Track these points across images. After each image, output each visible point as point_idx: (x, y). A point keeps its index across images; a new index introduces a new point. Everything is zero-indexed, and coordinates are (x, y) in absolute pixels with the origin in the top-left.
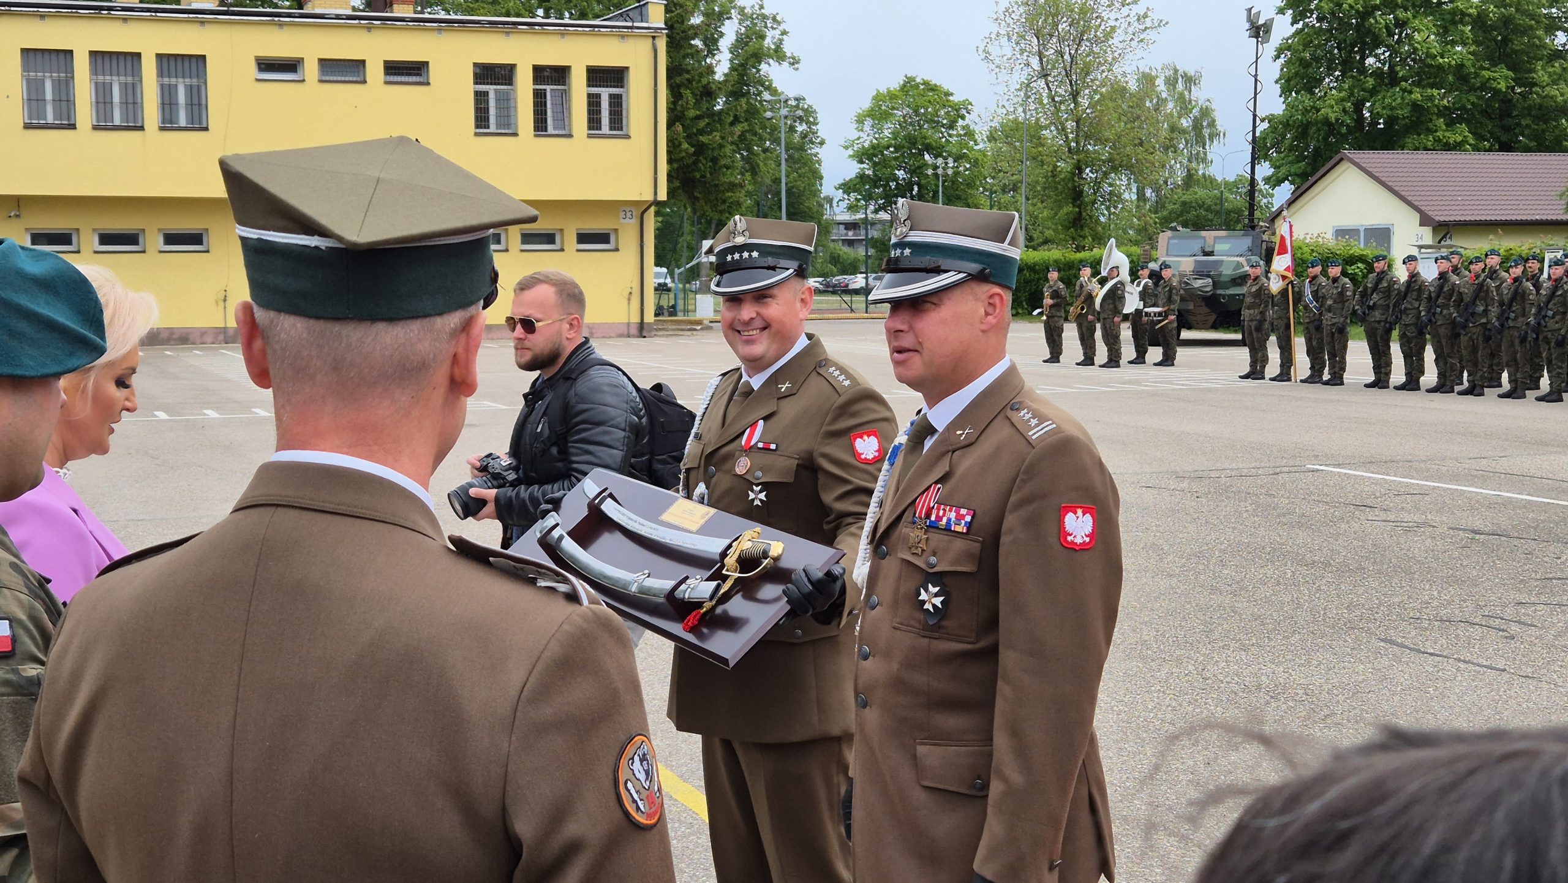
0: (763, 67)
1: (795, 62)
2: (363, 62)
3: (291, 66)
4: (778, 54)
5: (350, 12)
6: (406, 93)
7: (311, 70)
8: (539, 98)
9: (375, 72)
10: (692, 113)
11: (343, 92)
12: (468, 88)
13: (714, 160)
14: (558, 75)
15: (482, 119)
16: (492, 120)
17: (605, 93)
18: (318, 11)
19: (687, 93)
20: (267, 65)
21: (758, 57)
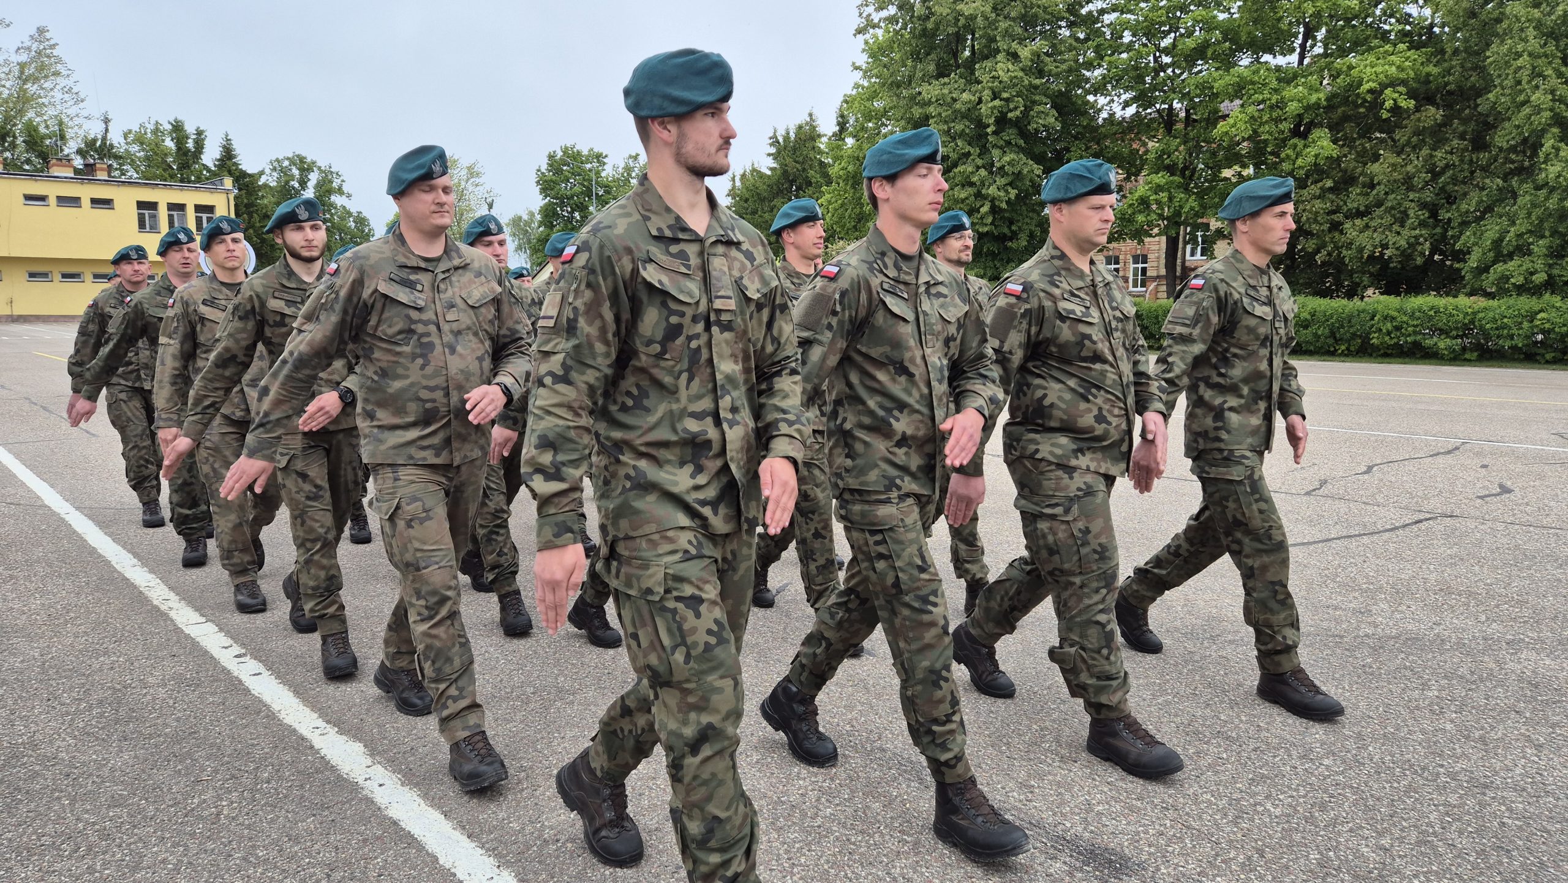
0: (333, 198)
1: (349, 196)
2: (79, 198)
3: (42, 198)
4: (340, 191)
5: (72, 175)
6: (102, 213)
7: (52, 201)
8: (171, 217)
9: (86, 202)
10: (258, 225)
11: (69, 212)
12: (134, 212)
13: (272, 246)
14: (181, 207)
15: (142, 225)
16: (148, 226)
17: (204, 216)
18: (56, 174)
19: (255, 215)
20: (29, 198)
21: (330, 192)
